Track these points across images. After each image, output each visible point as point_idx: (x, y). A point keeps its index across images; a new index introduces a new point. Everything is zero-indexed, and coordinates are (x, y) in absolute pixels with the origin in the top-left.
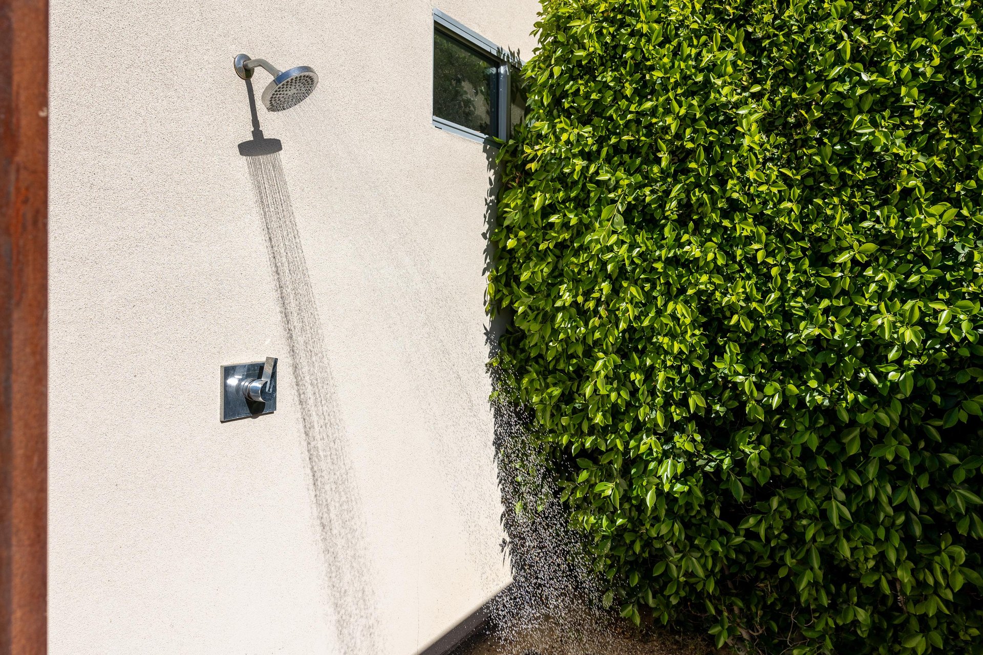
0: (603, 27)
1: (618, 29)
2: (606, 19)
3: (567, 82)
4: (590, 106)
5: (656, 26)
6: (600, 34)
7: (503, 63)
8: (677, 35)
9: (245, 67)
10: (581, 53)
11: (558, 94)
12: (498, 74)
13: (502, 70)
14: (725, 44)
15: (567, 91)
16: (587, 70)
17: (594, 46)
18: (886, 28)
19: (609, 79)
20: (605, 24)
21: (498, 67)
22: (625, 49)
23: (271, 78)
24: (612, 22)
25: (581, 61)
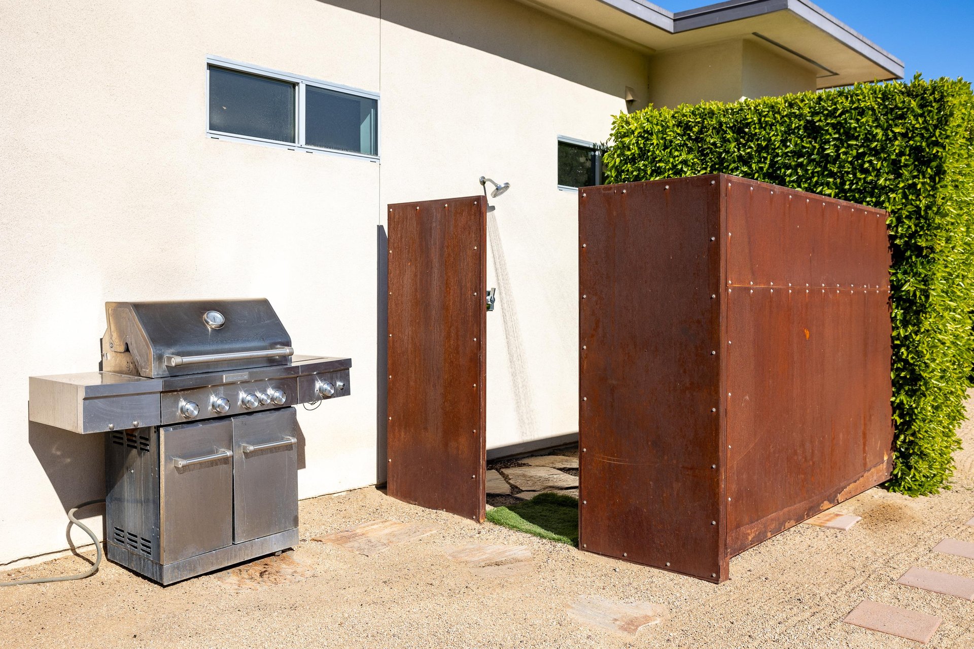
0: (639, 140)
1: (646, 141)
2: (641, 136)
3: (624, 166)
4: (634, 177)
5: (661, 141)
6: (637, 143)
7: (597, 150)
8: (671, 145)
9: (483, 181)
10: (629, 153)
11: (620, 171)
12: (595, 155)
13: (597, 153)
14: (690, 151)
15: (624, 170)
16: (633, 160)
17: (635, 150)
18: (751, 148)
19: (641, 165)
20: (640, 139)
21: (595, 152)
22: (649, 151)
23: (495, 188)
24: (643, 137)
25: (628, 156)
